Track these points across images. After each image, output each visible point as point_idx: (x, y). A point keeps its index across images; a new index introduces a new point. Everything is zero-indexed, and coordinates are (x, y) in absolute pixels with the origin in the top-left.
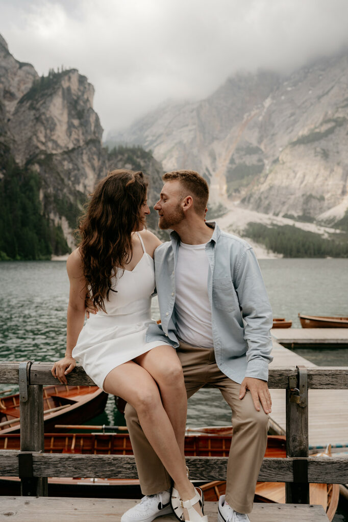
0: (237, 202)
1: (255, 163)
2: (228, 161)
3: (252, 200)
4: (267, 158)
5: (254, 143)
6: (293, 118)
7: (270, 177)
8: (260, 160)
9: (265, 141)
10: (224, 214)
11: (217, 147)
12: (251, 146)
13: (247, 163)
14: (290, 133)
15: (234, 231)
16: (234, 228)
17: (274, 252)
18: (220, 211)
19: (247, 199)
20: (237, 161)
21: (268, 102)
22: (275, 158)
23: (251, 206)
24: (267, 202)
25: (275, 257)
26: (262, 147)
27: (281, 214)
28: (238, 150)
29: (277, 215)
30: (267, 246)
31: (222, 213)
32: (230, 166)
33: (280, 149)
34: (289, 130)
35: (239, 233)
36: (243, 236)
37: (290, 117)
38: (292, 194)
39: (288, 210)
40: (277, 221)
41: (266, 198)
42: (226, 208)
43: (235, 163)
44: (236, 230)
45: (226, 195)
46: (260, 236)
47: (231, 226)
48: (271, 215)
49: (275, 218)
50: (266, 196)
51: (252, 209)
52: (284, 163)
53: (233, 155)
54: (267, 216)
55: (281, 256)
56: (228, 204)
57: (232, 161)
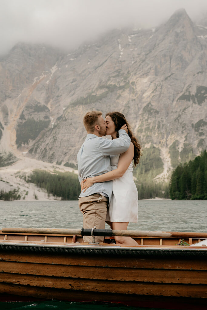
0: (26, 152)
1: (42, 119)
2: (18, 117)
3: (39, 151)
4: (52, 116)
5: (42, 102)
6: (74, 83)
7: (54, 131)
8: (46, 117)
9: (51, 101)
10: (13, 162)
11: (10, 104)
12: (39, 105)
13: (35, 119)
14: (72, 95)
15: (21, 177)
16: (21, 174)
17: (54, 196)
18: (10, 160)
19: (34, 150)
20: (27, 117)
21: (54, 69)
22: (60, 115)
23: (37, 156)
24: (51, 153)
25: (55, 199)
26: (49, 106)
27: (63, 163)
28: (28, 107)
29: (60, 164)
30: (48, 191)
31: (12, 161)
32: (21, 121)
33: (64, 109)
34: (71, 94)
35: (25, 179)
36: (28, 182)
37: (72, 82)
38: (72, 147)
39: (69, 160)
40: (59, 169)
41: (51, 149)
42: (15, 157)
43: (25, 119)
44: (23, 176)
45: (16, 146)
46: (43, 182)
47: (18, 172)
48: (54, 164)
49: (58, 166)
50: (50, 147)
51: (38, 159)
52: (66, 120)
53: (23, 111)
54: (51, 165)
55: (60, 198)
56: (17, 154)
57: (22, 117)
